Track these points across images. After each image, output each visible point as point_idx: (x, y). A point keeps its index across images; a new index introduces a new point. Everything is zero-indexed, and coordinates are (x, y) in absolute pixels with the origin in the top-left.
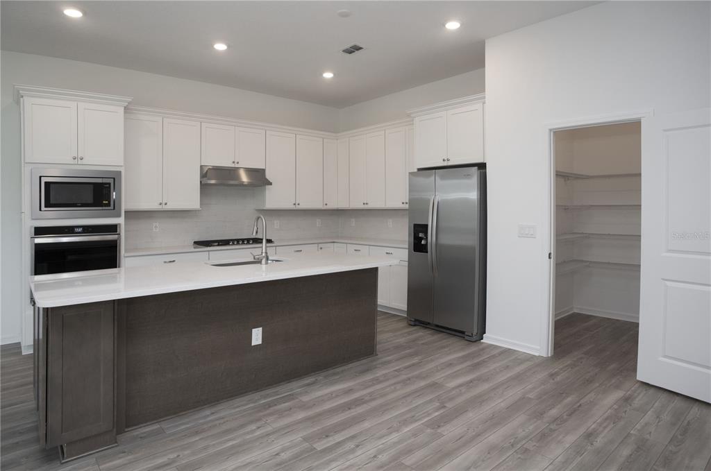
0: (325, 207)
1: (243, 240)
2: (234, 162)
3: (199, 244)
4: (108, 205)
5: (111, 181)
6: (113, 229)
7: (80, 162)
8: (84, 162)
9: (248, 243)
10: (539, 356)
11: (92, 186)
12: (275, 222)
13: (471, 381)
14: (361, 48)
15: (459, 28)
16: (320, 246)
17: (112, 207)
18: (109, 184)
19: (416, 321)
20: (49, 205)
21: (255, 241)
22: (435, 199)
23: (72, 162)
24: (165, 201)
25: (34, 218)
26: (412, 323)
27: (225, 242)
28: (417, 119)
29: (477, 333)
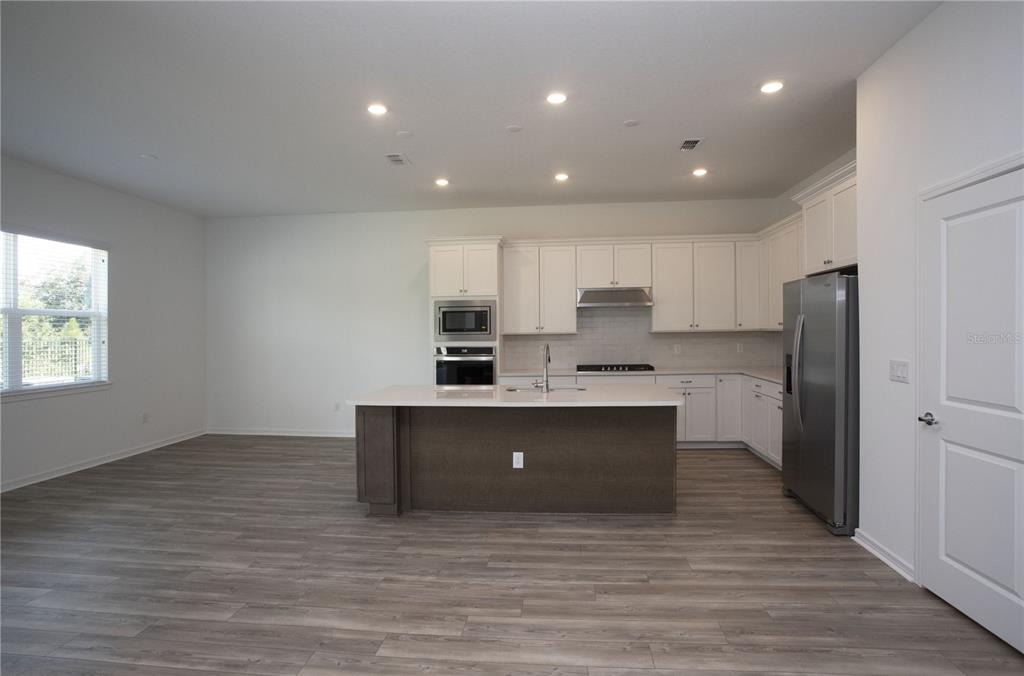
0: (739, 329)
1: (618, 367)
2: (612, 283)
3: (580, 368)
4: (486, 330)
5: (488, 309)
6: (489, 351)
7: (466, 294)
8: (468, 294)
9: (624, 369)
10: (912, 584)
11: (473, 314)
12: (676, 346)
13: (730, 572)
14: (696, 142)
15: (782, 89)
16: (720, 377)
17: (488, 332)
18: (487, 312)
19: (789, 490)
20: (445, 330)
21: (632, 368)
22: (801, 318)
23: (460, 294)
24: (542, 325)
25: (436, 341)
26: (787, 493)
27: (598, 368)
28: (804, 207)
29: (845, 523)
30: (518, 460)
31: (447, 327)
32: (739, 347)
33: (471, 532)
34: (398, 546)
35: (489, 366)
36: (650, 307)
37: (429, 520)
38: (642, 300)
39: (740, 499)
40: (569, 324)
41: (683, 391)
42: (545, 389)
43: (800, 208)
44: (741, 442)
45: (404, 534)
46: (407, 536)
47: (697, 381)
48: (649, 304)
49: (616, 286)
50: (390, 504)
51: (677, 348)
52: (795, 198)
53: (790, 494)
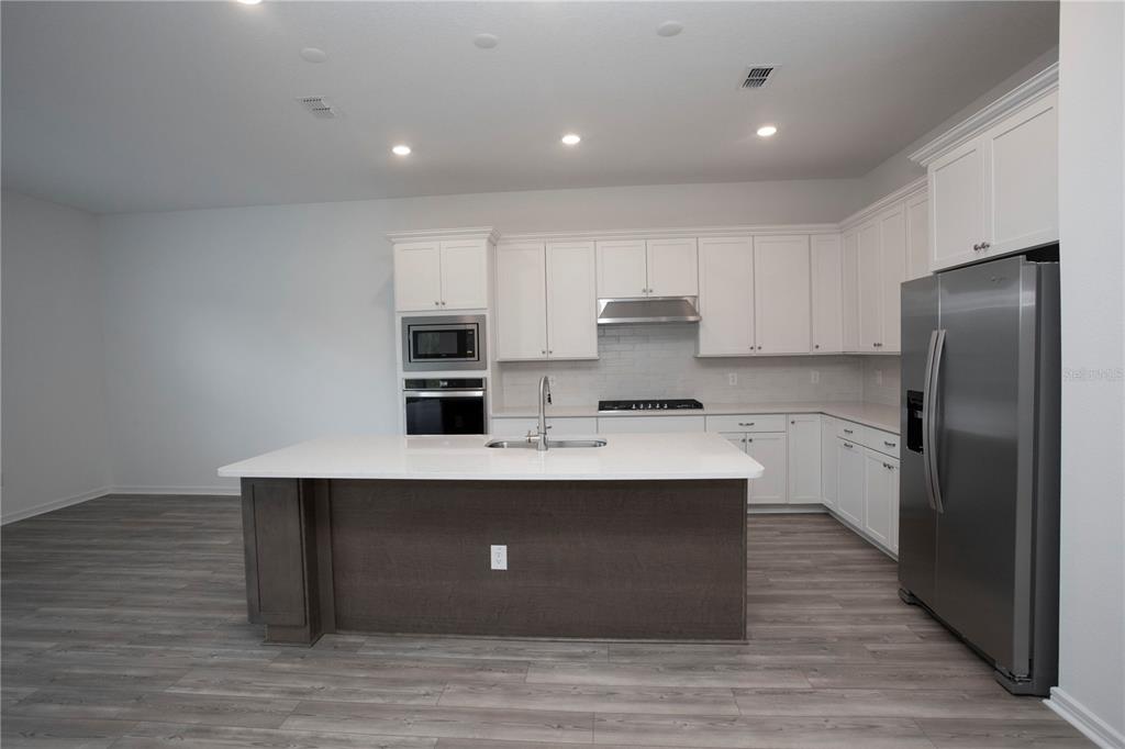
0: (815, 352)
1: (654, 404)
2: (644, 291)
3: (603, 406)
4: (473, 355)
5: (475, 327)
6: (477, 383)
7: (443, 307)
8: (447, 307)
9: (662, 407)
11: (456, 334)
12: (730, 375)
16: (792, 418)
17: (476, 358)
18: (473, 330)
19: (912, 595)
20: (417, 356)
21: (674, 404)
22: (938, 337)
23: (435, 307)
24: (550, 349)
25: (405, 370)
26: (906, 598)
27: (626, 405)
28: (931, 168)
29: (1030, 676)
30: (499, 557)
31: (421, 352)
32: (814, 375)
33: (419, 682)
34: (286, 715)
35: (479, 403)
36: (696, 322)
37: (360, 652)
38: (682, 313)
39: (836, 608)
40: (587, 347)
41: (743, 436)
42: (541, 444)
43: (924, 171)
44: (821, 505)
45: (306, 685)
46: (310, 692)
47: (761, 423)
48: (692, 318)
49: (650, 295)
50: (296, 627)
51: (733, 377)
52: (914, 157)
53: (913, 601)
